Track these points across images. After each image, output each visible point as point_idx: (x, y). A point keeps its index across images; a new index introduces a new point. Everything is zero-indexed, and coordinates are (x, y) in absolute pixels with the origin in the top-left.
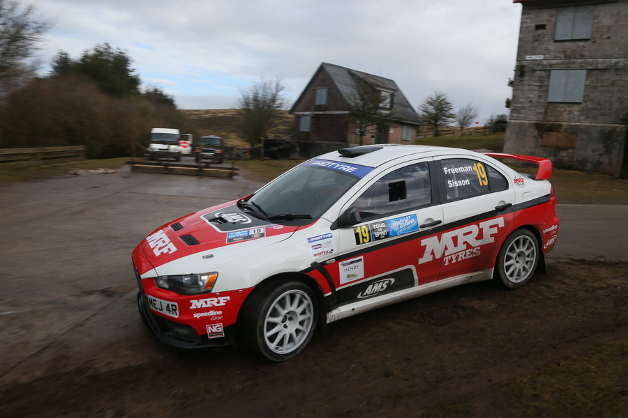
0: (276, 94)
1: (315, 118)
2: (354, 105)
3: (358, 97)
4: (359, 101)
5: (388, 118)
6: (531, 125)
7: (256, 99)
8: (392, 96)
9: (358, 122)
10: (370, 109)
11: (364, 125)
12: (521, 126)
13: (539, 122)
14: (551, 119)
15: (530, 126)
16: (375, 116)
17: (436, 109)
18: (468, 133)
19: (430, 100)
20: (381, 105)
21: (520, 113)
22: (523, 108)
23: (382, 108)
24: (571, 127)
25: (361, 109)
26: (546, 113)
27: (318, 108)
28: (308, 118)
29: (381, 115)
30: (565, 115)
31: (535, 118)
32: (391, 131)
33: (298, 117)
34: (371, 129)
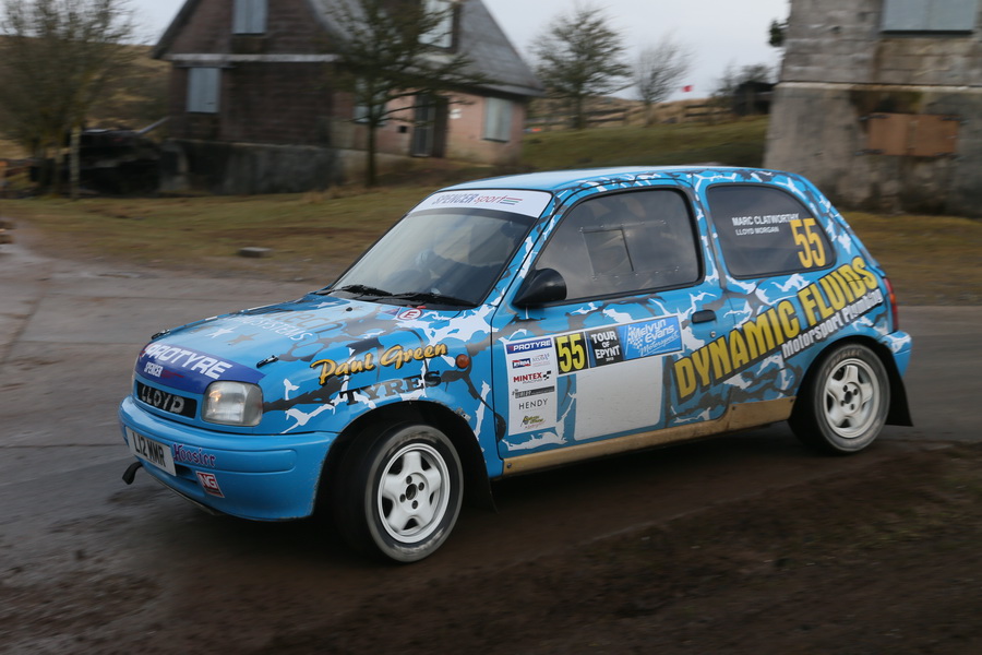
1: (232, 72)
2: (348, 36)
3: (358, 12)
4: (362, 27)
5: (446, 77)
6: (837, 96)
8: (457, 12)
9: (362, 86)
10: (396, 51)
11: (379, 97)
12: (811, 98)
13: (859, 88)
14: (892, 79)
15: (838, 98)
16: (410, 69)
17: (579, 49)
18: (665, 118)
19: (560, 25)
21: (807, 63)
22: (816, 49)
23: (427, 48)
24: (946, 98)
25: (370, 49)
26: (877, 62)
27: (242, 43)
28: (213, 75)
29: (425, 66)
30: (929, 68)
31: (849, 76)
32: (455, 114)
33: (183, 70)
34: (401, 107)
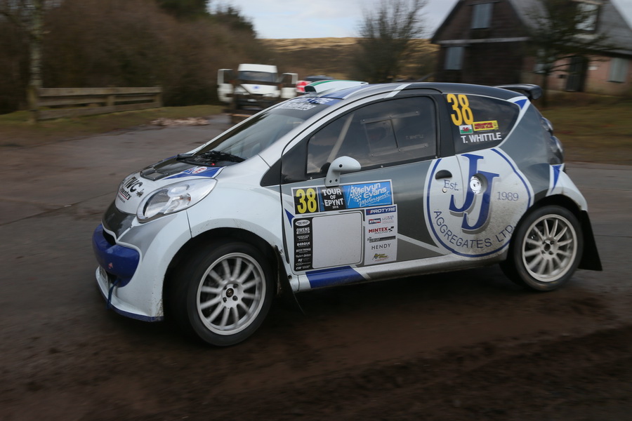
0: (414, 12)
1: (470, 49)
2: (536, 26)
3: (543, 13)
4: (544, 21)
5: (591, 47)
7: (382, 20)
8: (599, 11)
10: (563, 33)
11: (551, 59)
16: (569, 44)
20: (581, 26)
23: (582, 31)
25: (548, 33)
27: (477, 33)
28: (459, 51)
29: (579, 41)
32: (593, 68)
33: (444, 49)
34: (562, 64)
